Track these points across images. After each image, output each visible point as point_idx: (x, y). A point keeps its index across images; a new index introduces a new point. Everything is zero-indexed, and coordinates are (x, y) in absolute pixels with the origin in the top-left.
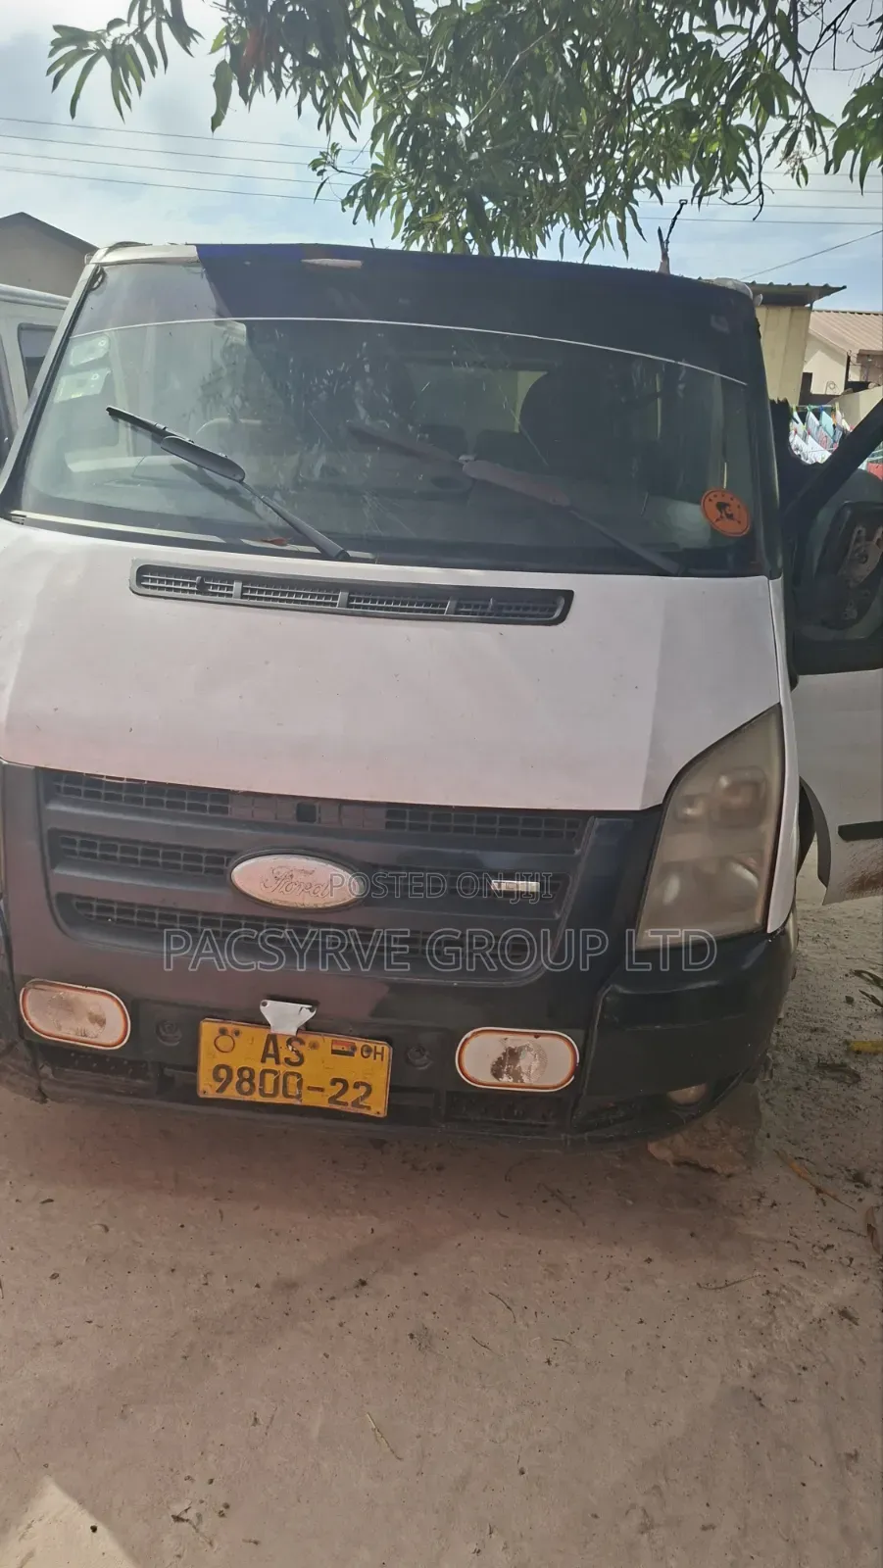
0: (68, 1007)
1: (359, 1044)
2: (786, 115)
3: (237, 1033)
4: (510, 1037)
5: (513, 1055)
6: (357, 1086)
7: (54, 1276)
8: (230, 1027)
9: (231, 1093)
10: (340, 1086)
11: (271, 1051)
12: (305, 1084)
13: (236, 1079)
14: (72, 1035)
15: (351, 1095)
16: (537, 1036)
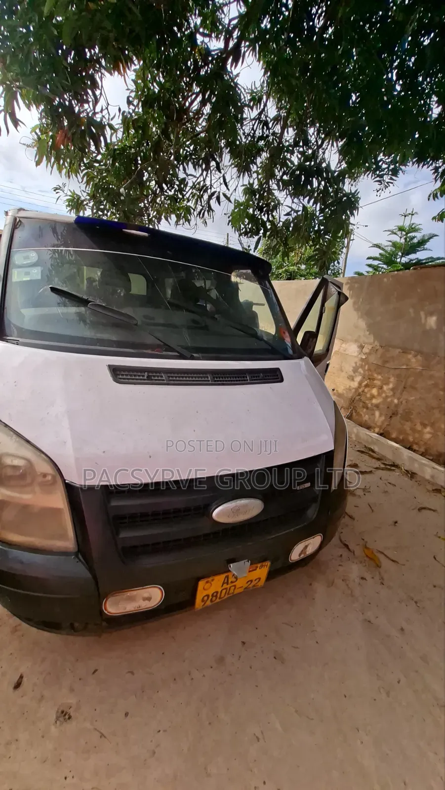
0: (132, 599)
1: (259, 565)
2: (201, 205)
3: (213, 580)
4: (306, 542)
5: (306, 547)
6: (255, 580)
7: (126, 714)
8: (210, 579)
9: (208, 603)
10: (249, 583)
11: (226, 581)
12: (237, 587)
13: (210, 597)
14: (133, 609)
15: (253, 584)
16: (314, 538)
